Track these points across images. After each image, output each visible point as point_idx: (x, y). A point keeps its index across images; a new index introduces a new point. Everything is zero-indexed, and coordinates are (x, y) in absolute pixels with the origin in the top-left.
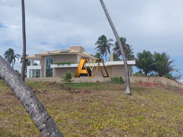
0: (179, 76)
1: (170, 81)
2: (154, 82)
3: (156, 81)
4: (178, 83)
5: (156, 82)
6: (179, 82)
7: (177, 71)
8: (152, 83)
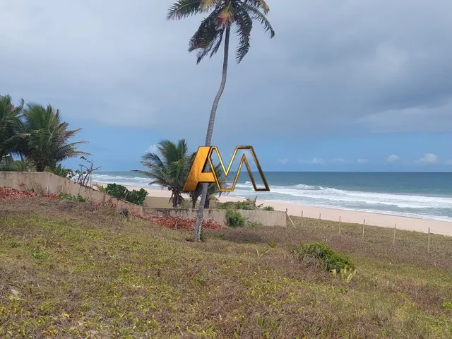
0: (88, 170)
1: (65, 182)
2: (22, 185)
3: (27, 182)
4: (86, 187)
5: (28, 186)
6: (89, 185)
7: (83, 157)
8: (14, 190)
